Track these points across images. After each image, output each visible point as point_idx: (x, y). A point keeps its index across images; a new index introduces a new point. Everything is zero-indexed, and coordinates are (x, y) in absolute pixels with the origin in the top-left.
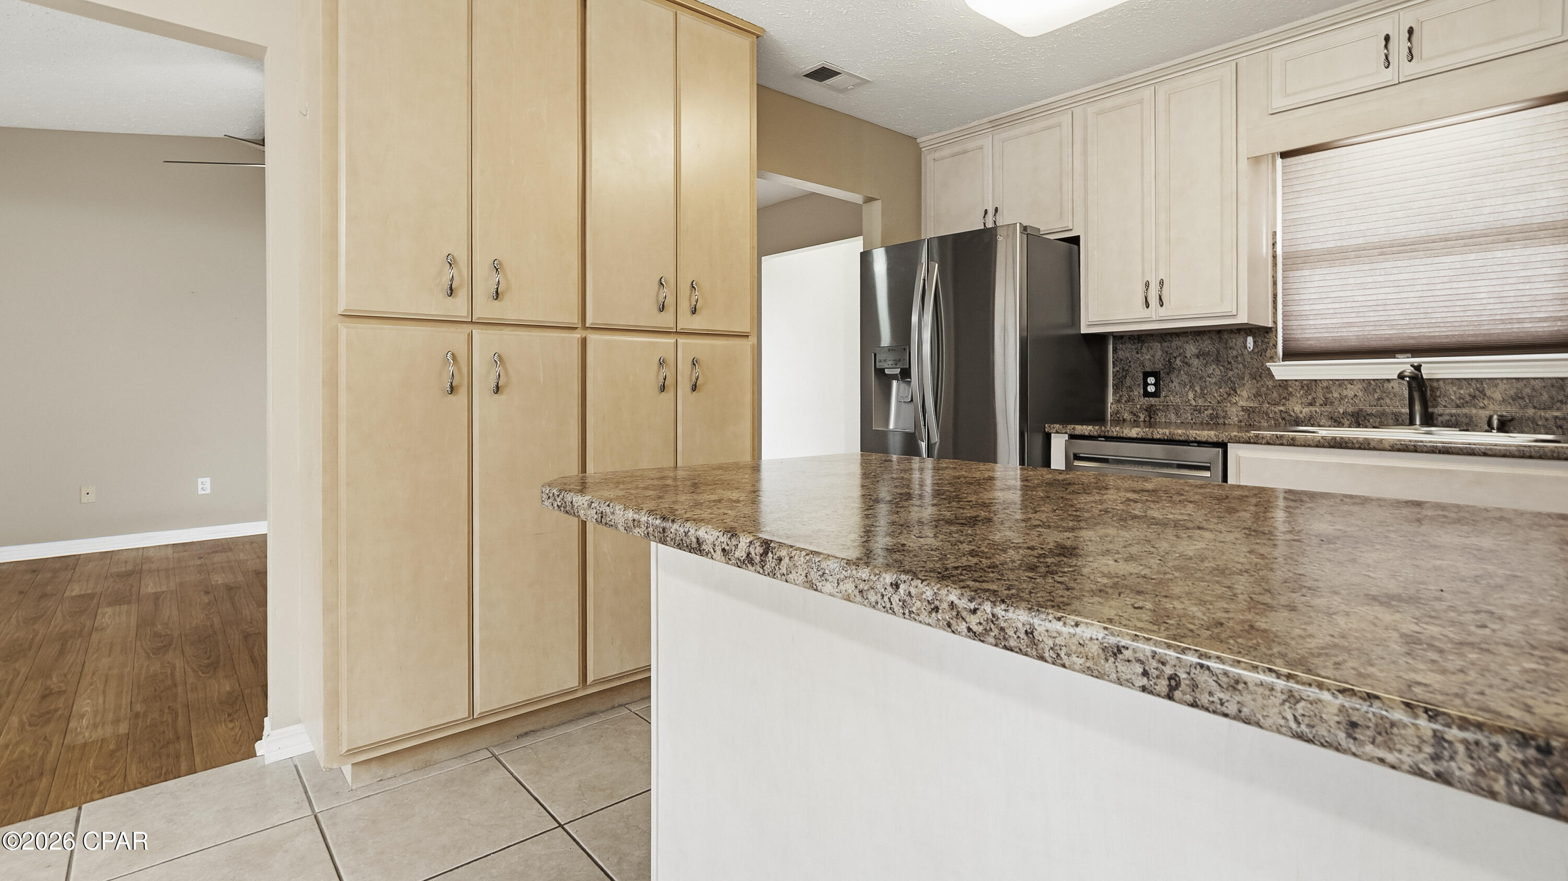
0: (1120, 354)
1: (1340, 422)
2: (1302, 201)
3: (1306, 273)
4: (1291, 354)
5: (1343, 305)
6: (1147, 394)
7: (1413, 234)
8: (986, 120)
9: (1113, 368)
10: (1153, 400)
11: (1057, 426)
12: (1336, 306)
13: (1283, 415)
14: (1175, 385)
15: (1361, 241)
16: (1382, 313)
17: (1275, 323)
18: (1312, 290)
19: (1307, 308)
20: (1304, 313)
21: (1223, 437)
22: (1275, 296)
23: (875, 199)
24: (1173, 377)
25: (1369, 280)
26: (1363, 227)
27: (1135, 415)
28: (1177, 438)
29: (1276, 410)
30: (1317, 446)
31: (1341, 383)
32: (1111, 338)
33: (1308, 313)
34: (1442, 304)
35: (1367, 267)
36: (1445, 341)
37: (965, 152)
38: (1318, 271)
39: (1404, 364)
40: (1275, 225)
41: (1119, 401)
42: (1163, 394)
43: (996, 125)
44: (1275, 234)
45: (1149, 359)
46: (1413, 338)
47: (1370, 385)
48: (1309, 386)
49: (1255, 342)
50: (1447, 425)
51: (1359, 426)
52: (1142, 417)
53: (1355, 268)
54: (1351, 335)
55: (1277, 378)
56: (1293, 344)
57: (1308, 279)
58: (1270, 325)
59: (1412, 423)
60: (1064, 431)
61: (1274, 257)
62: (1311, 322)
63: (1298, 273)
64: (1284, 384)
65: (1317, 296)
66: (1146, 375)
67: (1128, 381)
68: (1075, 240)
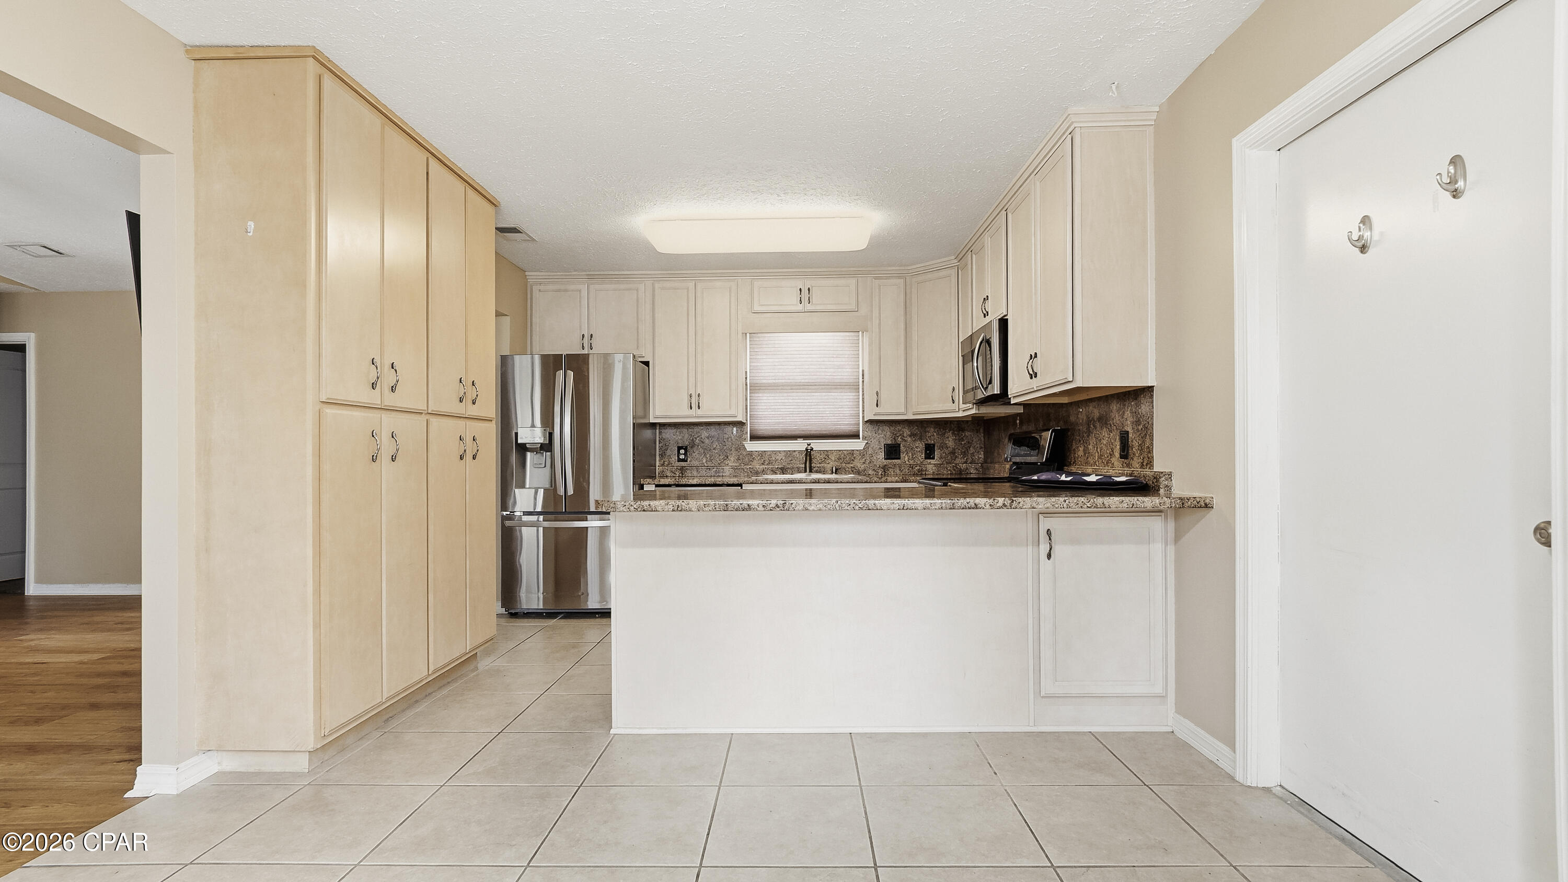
0: (664, 436)
1: (776, 473)
2: (758, 357)
3: (760, 395)
4: (754, 437)
5: (776, 413)
6: (680, 460)
7: (803, 381)
8: (584, 273)
9: (659, 444)
10: (683, 464)
11: (648, 480)
12: (773, 413)
13: (751, 470)
14: (696, 454)
15: (783, 381)
16: (791, 418)
17: (747, 420)
18: (763, 404)
19: (760, 413)
20: (759, 416)
21: (741, 481)
22: (746, 406)
23: (506, 315)
24: (695, 449)
25: (786, 401)
26: (784, 374)
27: (673, 473)
28: (718, 483)
29: (748, 467)
30: (782, 483)
31: (775, 452)
32: (658, 425)
33: (761, 416)
34: (814, 415)
35: (785, 394)
36: (815, 432)
37: (566, 291)
38: (765, 395)
39: (800, 446)
40: (746, 369)
41: (663, 465)
42: (689, 459)
43: (591, 277)
44: (746, 372)
45: (681, 439)
46: (803, 431)
47: (789, 454)
48: (762, 454)
49: (737, 430)
50: (817, 472)
51: (784, 474)
52: (678, 474)
53: (781, 395)
54: (779, 429)
55: (748, 450)
56: (755, 433)
57: (759, 398)
58: (745, 422)
59: (805, 471)
60: (653, 483)
61: (746, 385)
62: (763, 421)
63: (756, 395)
64: (751, 454)
65: (765, 407)
66: (679, 448)
67: (668, 453)
68: (647, 364)
